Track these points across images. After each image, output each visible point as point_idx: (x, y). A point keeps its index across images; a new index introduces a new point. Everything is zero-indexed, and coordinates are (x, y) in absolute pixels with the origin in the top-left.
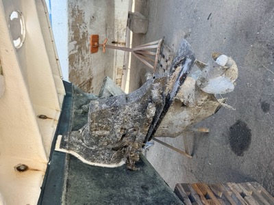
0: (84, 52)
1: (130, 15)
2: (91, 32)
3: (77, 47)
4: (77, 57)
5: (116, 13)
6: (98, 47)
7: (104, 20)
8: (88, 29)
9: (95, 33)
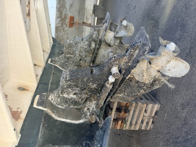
0: (64, 26)
1: (95, 6)
2: (70, 15)
3: (61, 22)
4: (60, 28)
5: (86, 4)
6: (73, 24)
7: (78, 8)
8: (68, 12)
9: (72, 15)
